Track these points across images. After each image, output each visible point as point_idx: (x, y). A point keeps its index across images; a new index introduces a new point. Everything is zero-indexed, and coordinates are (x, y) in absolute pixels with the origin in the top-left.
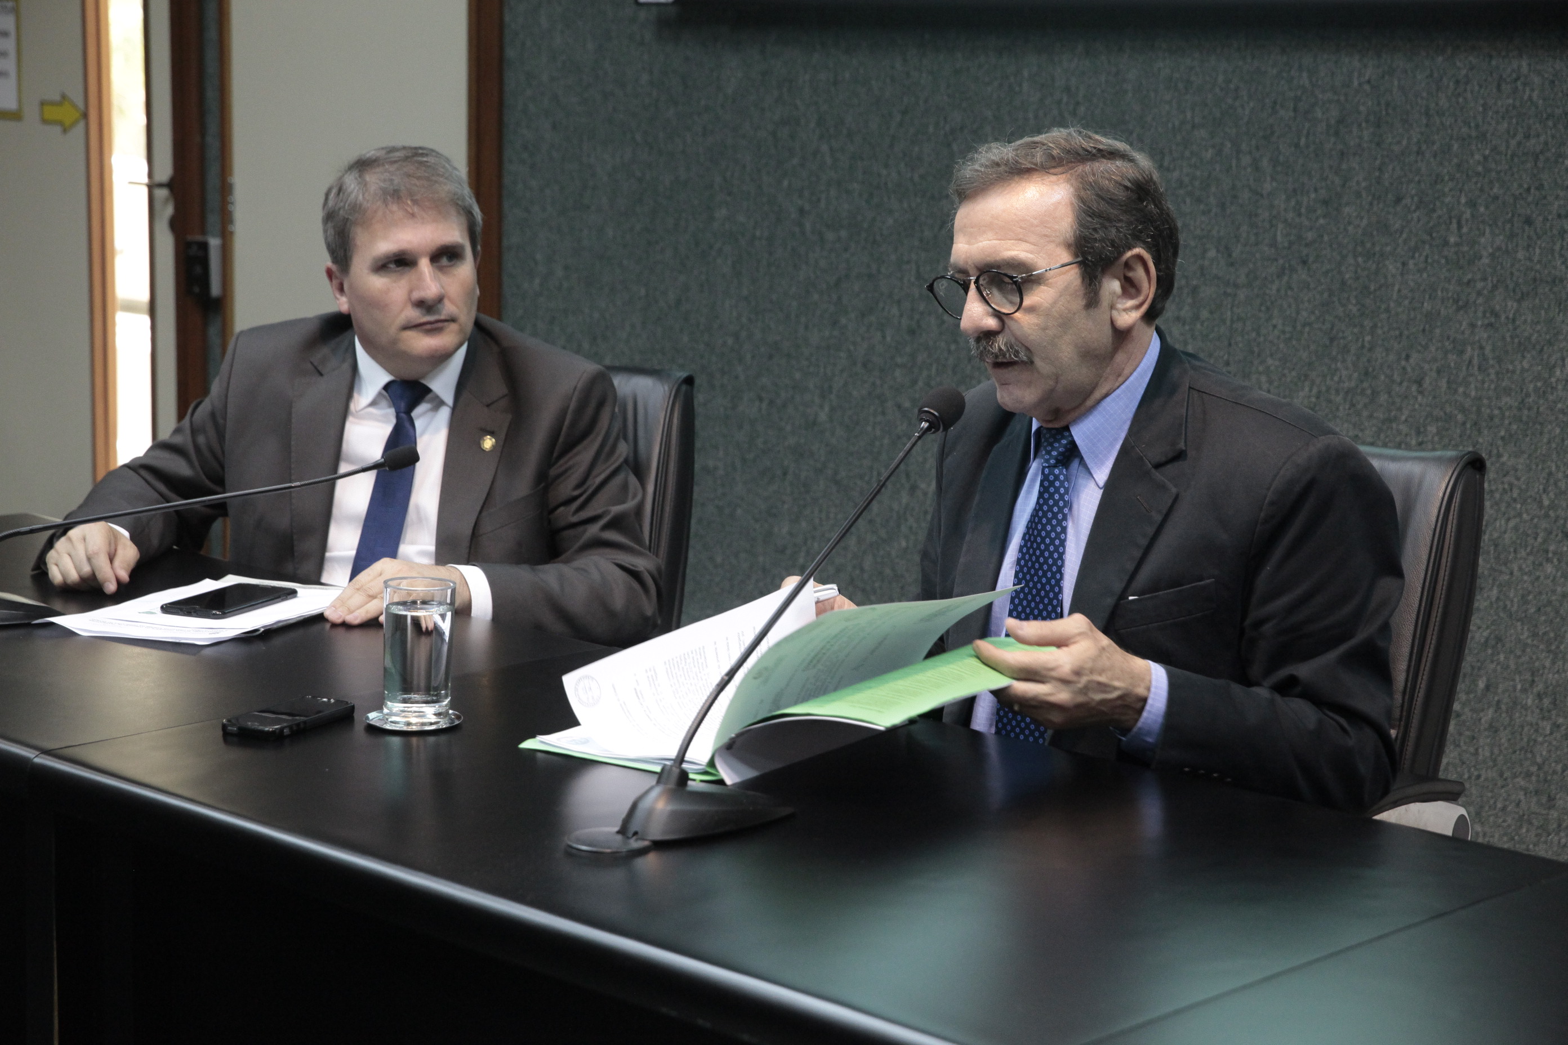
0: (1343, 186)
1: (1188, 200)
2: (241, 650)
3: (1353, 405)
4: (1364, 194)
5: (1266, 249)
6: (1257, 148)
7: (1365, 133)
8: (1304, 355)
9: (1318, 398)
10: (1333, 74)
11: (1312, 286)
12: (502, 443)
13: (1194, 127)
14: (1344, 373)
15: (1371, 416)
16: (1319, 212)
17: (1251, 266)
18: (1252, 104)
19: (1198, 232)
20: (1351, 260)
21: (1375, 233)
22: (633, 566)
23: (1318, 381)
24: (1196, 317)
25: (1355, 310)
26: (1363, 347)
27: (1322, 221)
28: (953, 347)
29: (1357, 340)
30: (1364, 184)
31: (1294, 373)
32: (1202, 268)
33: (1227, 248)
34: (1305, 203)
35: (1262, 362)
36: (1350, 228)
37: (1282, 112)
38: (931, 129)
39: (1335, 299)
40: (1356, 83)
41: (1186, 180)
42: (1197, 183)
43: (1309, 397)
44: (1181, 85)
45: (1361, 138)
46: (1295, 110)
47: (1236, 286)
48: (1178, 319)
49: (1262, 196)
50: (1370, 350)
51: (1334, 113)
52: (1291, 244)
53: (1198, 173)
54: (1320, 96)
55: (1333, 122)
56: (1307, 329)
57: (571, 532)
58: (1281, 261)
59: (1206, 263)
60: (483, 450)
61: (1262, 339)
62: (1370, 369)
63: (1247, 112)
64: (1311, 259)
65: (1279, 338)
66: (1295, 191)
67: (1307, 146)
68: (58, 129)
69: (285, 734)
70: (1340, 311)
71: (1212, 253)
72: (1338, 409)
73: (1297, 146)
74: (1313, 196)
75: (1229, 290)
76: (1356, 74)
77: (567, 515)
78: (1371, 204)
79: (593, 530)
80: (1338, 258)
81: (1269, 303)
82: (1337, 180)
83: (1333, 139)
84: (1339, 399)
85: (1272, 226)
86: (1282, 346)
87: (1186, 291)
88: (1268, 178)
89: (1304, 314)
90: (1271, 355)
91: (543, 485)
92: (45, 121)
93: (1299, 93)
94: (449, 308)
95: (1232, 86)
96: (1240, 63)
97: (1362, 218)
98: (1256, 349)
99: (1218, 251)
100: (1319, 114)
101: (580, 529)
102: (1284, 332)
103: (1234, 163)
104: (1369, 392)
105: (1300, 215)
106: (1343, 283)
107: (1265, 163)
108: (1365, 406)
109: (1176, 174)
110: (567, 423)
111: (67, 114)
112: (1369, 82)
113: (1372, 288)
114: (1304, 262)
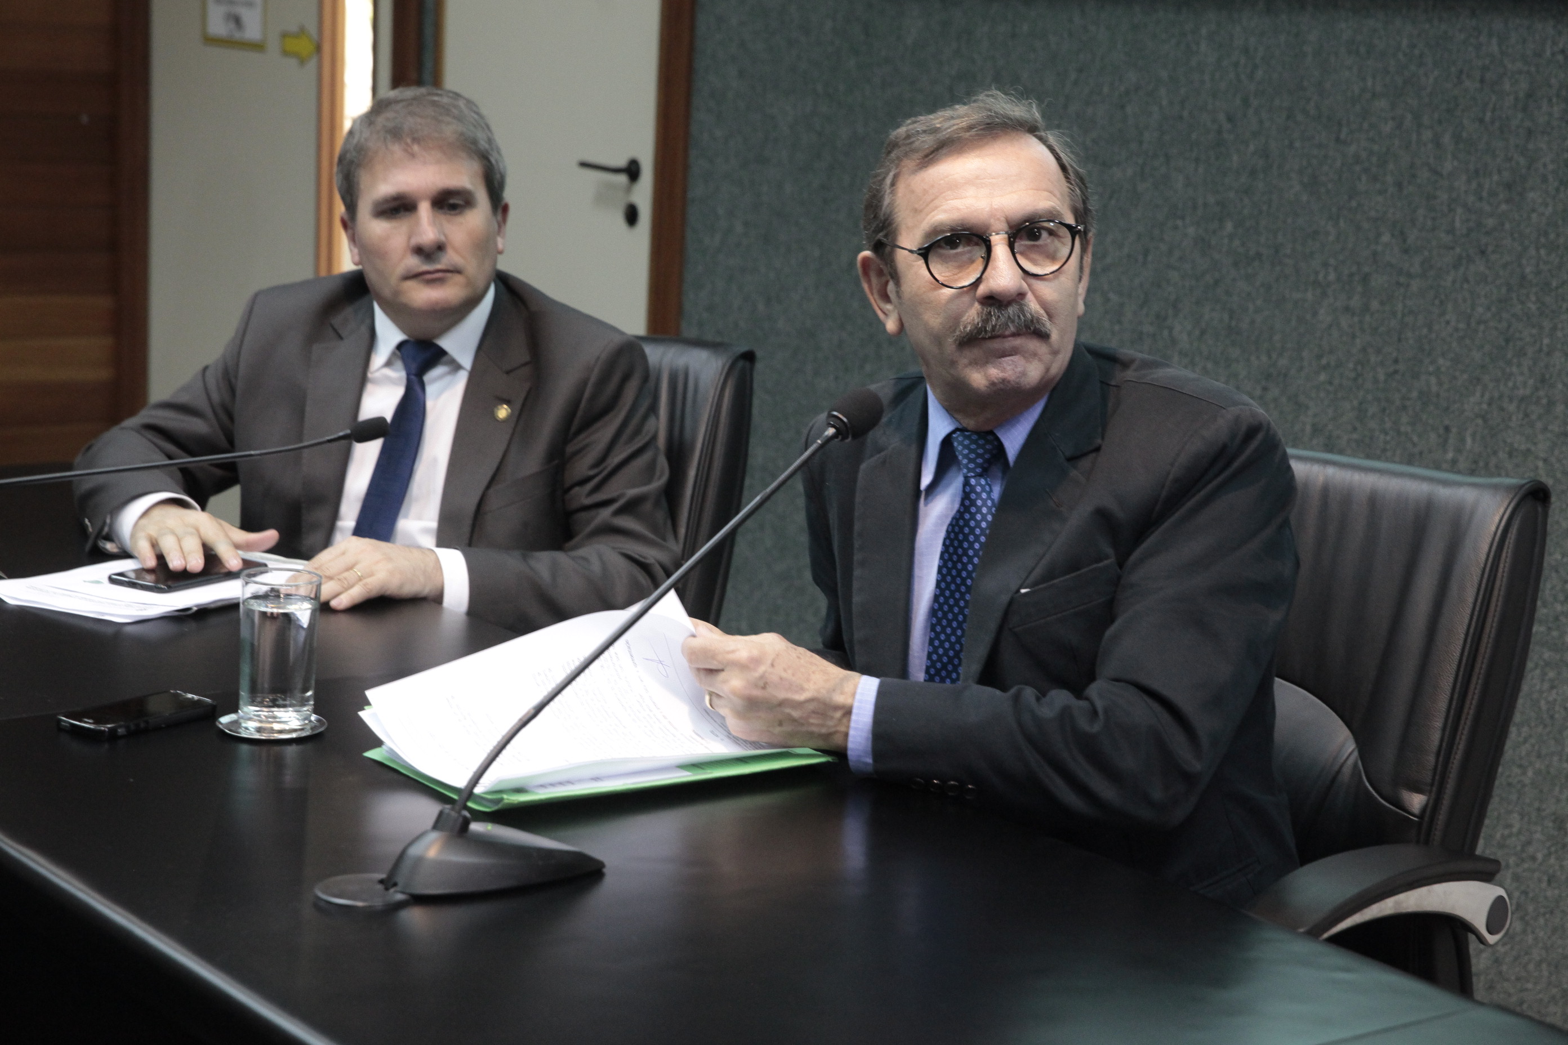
0: (1529, 168)
1: (1364, 178)
2: (170, 628)
3: (1526, 415)
4: (1550, 178)
5: (1443, 235)
6: (1440, 122)
7: (1556, 110)
8: (1477, 355)
9: (1490, 404)
10: (1524, 41)
11: (1490, 279)
12: (517, 413)
13: (1374, 95)
14: (1520, 379)
15: (1545, 429)
16: (1501, 196)
17: (1426, 253)
18: (1436, 73)
19: (1373, 214)
20: (1532, 252)
21: (1560, 222)
22: (641, 556)
23: (1491, 385)
24: (1366, 308)
25: (1533, 307)
26: (1540, 350)
27: (1504, 207)
28: (1117, 328)
29: (1535, 342)
30: (1551, 167)
31: (1465, 376)
32: (1375, 254)
33: (1402, 233)
34: (1487, 186)
35: (1432, 363)
36: (1534, 216)
37: (1468, 83)
38: (1106, 90)
39: (1514, 295)
40: (1548, 53)
41: (1364, 155)
42: (1374, 159)
43: (1480, 403)
44: (1363, 50)
45: (1550, 115)
46: (1482, 81)
47: (1409, 275)
48: (1347, 309)
49: (1441, 175)
50: (1549, 354)
51: (1524, 85)
52: (1470, 230)
53: (1376, 148)
54: (1509, 66)
55: (1521, 95)
56: (1482, 327)
57: (583, 515)
58: (1458, 250)
59: (1380, 248)
60: (498, 421)
61: (1433, 336)
62: (1547, 376)
63: (1431, 80)
64: (1490, 248)
65: (1451, 335)
66: (1477, 172)
67: (1493, 122)
68: (293, 62)
69: (120, 734)
70: (1518, 309)
71: (1386, 238)
72: (1510, 419)
73: (1481, 121)
74: (1496, 178)
75: (1402, 280)
76: (1549, 43)
77: (581, 496)
78: (1557, 190)
79: (605, 514)
80: (1519, 248)
81: (1443, 297)
82: (1522, 161)
83: (1520, 115)
84: (1512, 408)
85: (1451, 210)
86: (1454, 345)
87: (1357, 278)
88: (1449, 157)
89: (1480, 310)
90: (1443, 355)
91: (556, 462)
92: (286, 53)
93: (1487, 62)
94: (450, 258)
95: (1417, 52)
96: (1427, 26)
97: (1546, 205)
98: (1427, 347)
99: (1393, 235)
100: (1507, 87)
101: (593, 513)
102: (1457, 330)
103: (1414, 137)
104: (1544, 401)
105: (1481, 199)
106: (1523, 277)
107: (1447, 139)
108: (1540, 417)
109: (1352, 149)
110: (587, 394)
111: (304, 46)
112: (1563, 51)
113: (1554, 284)
114: (1483, 252)
